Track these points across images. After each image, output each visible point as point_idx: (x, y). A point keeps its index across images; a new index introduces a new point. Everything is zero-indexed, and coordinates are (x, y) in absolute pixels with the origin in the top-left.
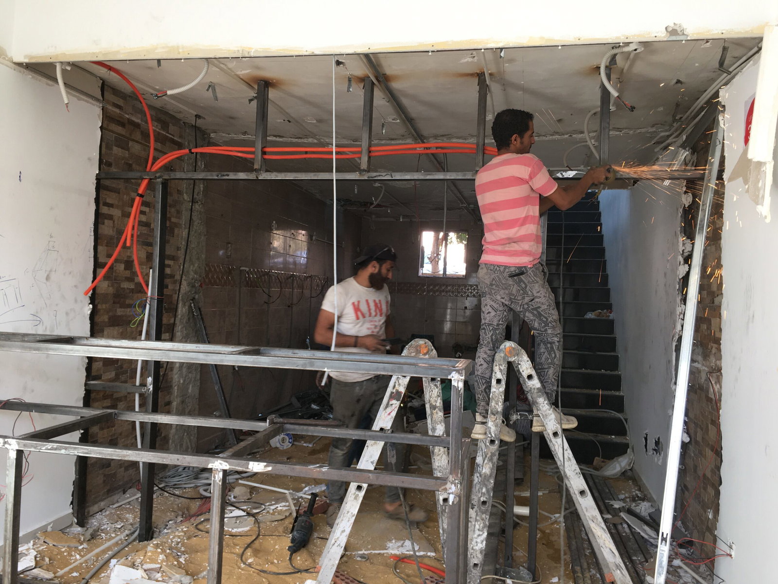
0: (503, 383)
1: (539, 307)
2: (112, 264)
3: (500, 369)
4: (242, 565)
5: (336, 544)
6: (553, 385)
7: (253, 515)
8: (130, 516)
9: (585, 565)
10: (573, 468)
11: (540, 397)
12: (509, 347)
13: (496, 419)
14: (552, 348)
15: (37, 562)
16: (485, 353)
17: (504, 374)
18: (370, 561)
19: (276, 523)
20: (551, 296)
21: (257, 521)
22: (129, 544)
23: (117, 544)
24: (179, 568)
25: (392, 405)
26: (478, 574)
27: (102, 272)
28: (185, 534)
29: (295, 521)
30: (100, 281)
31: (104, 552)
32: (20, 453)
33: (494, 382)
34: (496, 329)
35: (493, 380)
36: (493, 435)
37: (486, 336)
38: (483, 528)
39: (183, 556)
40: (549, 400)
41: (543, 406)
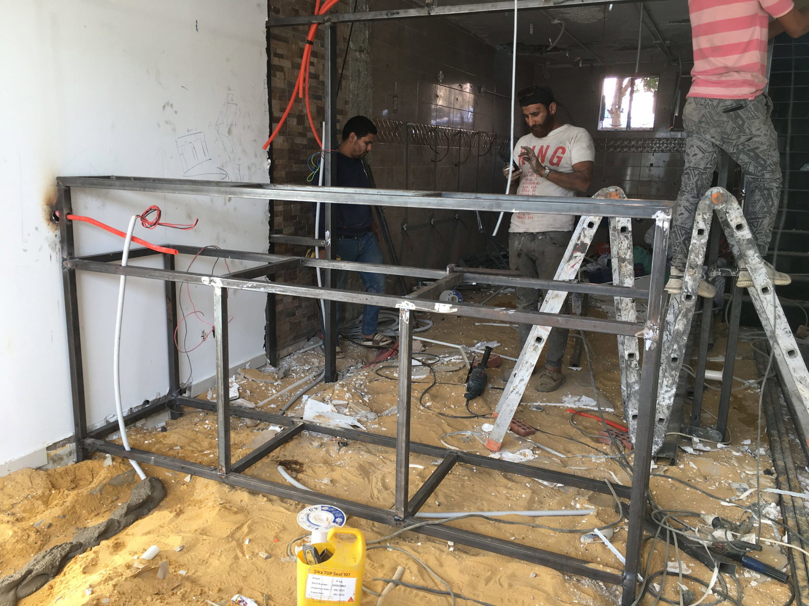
0: (706, 234)
1: (757, 148)
2: (286, 119)
3: (704, 219)
4: (421, 408)
5: (515, 392)
6: (767, 236)
7: (429, 365)
8: (315, 361)
9: (783, 430)
10: (783, 327)
11: (750, 249)
12: (717, 193)
13: (695, 273)
14: (769, 194)
15: (240, 393)
16: (688, 200)
17: (708, 224)
18: (546, 411)
19: (451, 373)
20: (773, 135)
21: (432, 371)
22: (317, 384)
23: (306, 383)
24: (365, 405)
25: (576, 257)
26: (664, 429)
27: (277, 127)
28: (367, 378)
29: (470, 372)
30: (276, 136)
31: (296, 389)
32: (224, 290)
33: (695, 233)
34: (703, 174)
35: (694, 231)
36: (690, 290)
37: (689, 182)
38: (672, 384)
39: (366, 396)
40: (761, 253)
41: (753, 258)
